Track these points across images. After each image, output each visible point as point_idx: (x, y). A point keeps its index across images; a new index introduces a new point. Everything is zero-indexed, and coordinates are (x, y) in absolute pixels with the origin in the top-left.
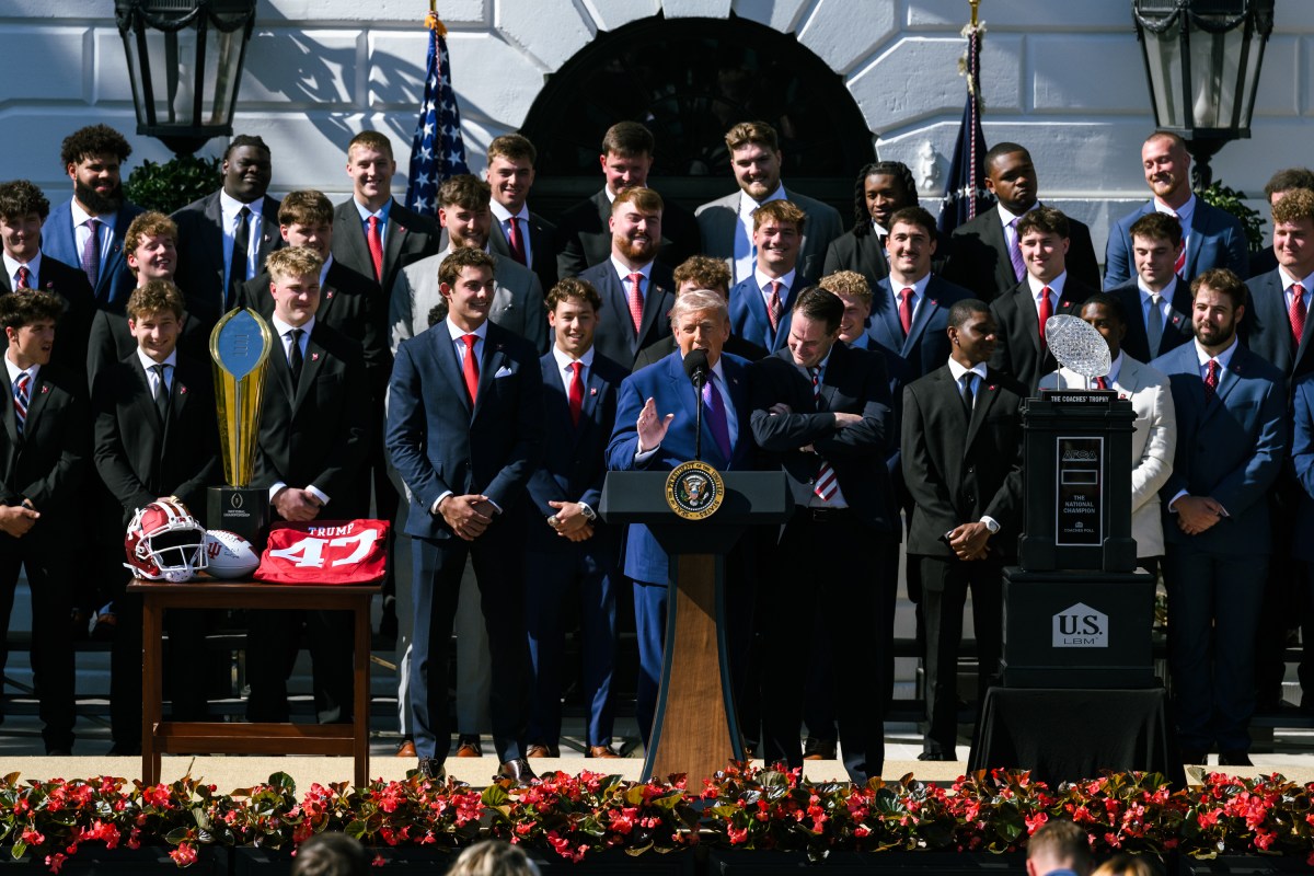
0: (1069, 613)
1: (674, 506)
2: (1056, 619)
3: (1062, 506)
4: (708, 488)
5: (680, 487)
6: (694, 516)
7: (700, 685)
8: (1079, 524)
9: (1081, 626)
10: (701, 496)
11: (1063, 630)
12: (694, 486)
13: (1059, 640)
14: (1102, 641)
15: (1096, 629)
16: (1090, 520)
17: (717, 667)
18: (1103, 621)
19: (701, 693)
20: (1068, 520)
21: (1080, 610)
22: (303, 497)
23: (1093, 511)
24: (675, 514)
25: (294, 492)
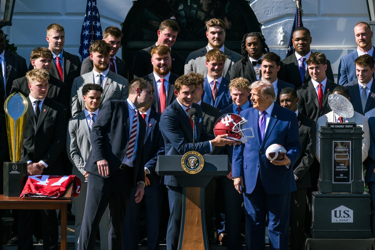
0: (338, 209)
1: (185, 169)
2: (333, 212)
3: (335, 168)
4: (198, 161)
5: (187, 161)
6: (192, 172)
7: (195, 238)
8: (342, 175)
9: (342, 214)
10: (195, 165)
11: (336, 216)
12: (192, 161)
13: (334, 220)
14: (351, 220)
15: (349, 215)
16: (346, 173)
17: (201, 231)
18: (351, 212)
19: (195, 241)
20: (337, 173)
21: (342, 208)
22: (38, 166)
23: (347, 170)
24: (185, 172)
25: (35, 164)
